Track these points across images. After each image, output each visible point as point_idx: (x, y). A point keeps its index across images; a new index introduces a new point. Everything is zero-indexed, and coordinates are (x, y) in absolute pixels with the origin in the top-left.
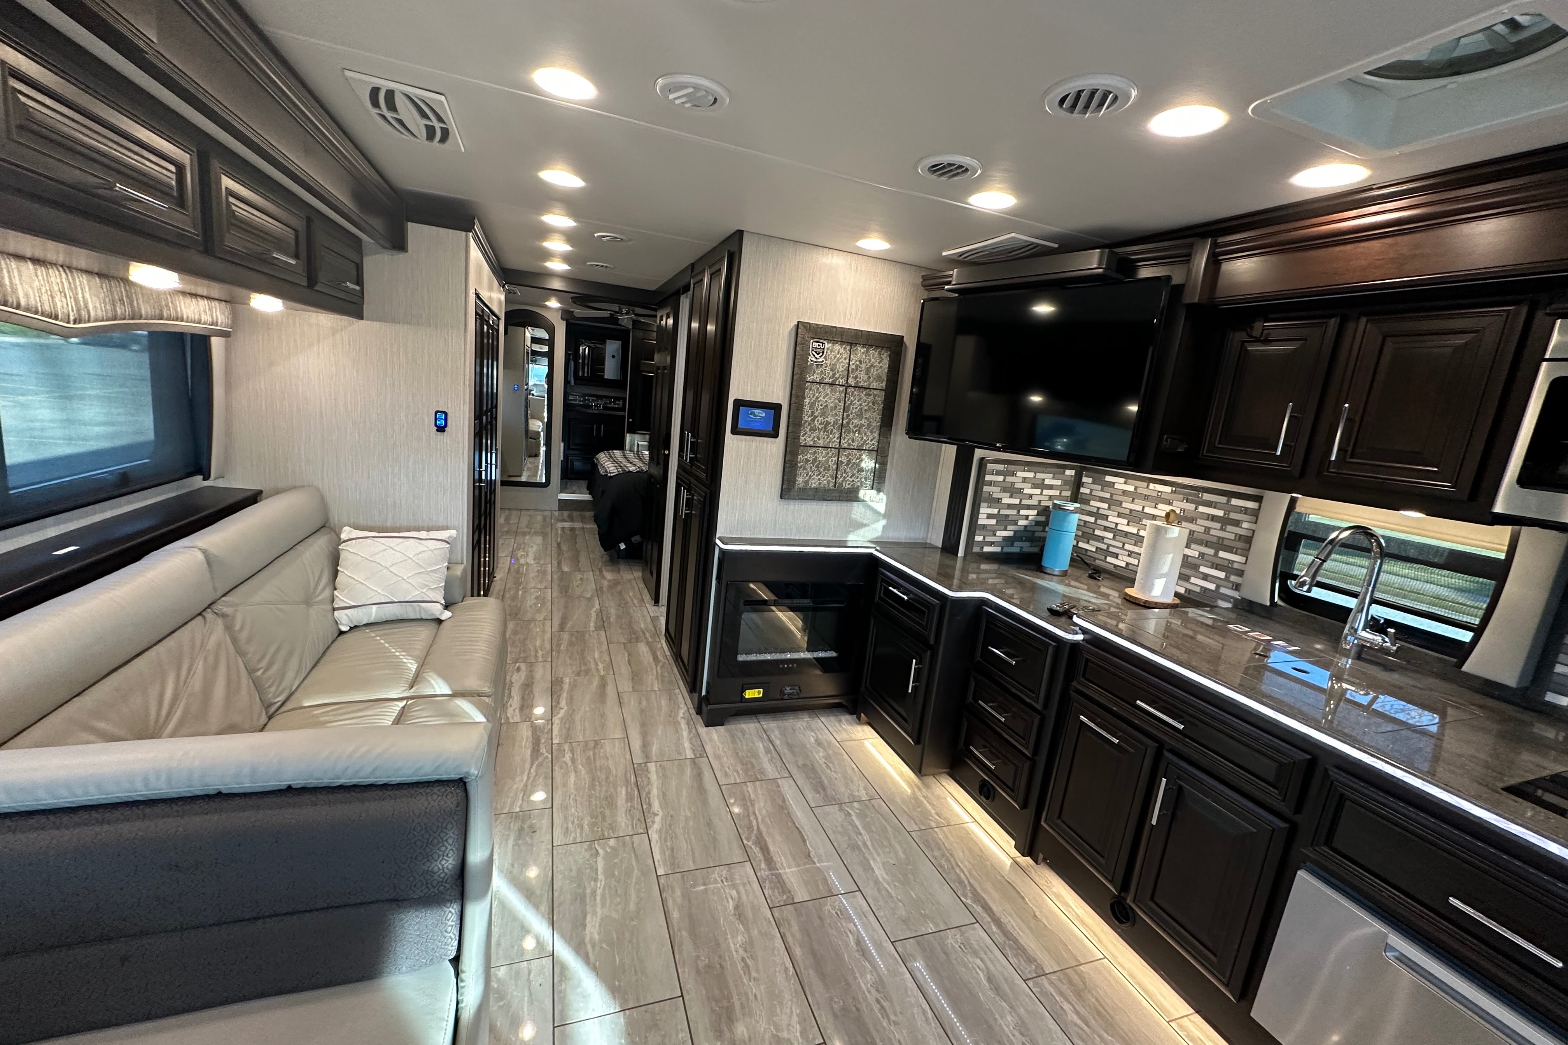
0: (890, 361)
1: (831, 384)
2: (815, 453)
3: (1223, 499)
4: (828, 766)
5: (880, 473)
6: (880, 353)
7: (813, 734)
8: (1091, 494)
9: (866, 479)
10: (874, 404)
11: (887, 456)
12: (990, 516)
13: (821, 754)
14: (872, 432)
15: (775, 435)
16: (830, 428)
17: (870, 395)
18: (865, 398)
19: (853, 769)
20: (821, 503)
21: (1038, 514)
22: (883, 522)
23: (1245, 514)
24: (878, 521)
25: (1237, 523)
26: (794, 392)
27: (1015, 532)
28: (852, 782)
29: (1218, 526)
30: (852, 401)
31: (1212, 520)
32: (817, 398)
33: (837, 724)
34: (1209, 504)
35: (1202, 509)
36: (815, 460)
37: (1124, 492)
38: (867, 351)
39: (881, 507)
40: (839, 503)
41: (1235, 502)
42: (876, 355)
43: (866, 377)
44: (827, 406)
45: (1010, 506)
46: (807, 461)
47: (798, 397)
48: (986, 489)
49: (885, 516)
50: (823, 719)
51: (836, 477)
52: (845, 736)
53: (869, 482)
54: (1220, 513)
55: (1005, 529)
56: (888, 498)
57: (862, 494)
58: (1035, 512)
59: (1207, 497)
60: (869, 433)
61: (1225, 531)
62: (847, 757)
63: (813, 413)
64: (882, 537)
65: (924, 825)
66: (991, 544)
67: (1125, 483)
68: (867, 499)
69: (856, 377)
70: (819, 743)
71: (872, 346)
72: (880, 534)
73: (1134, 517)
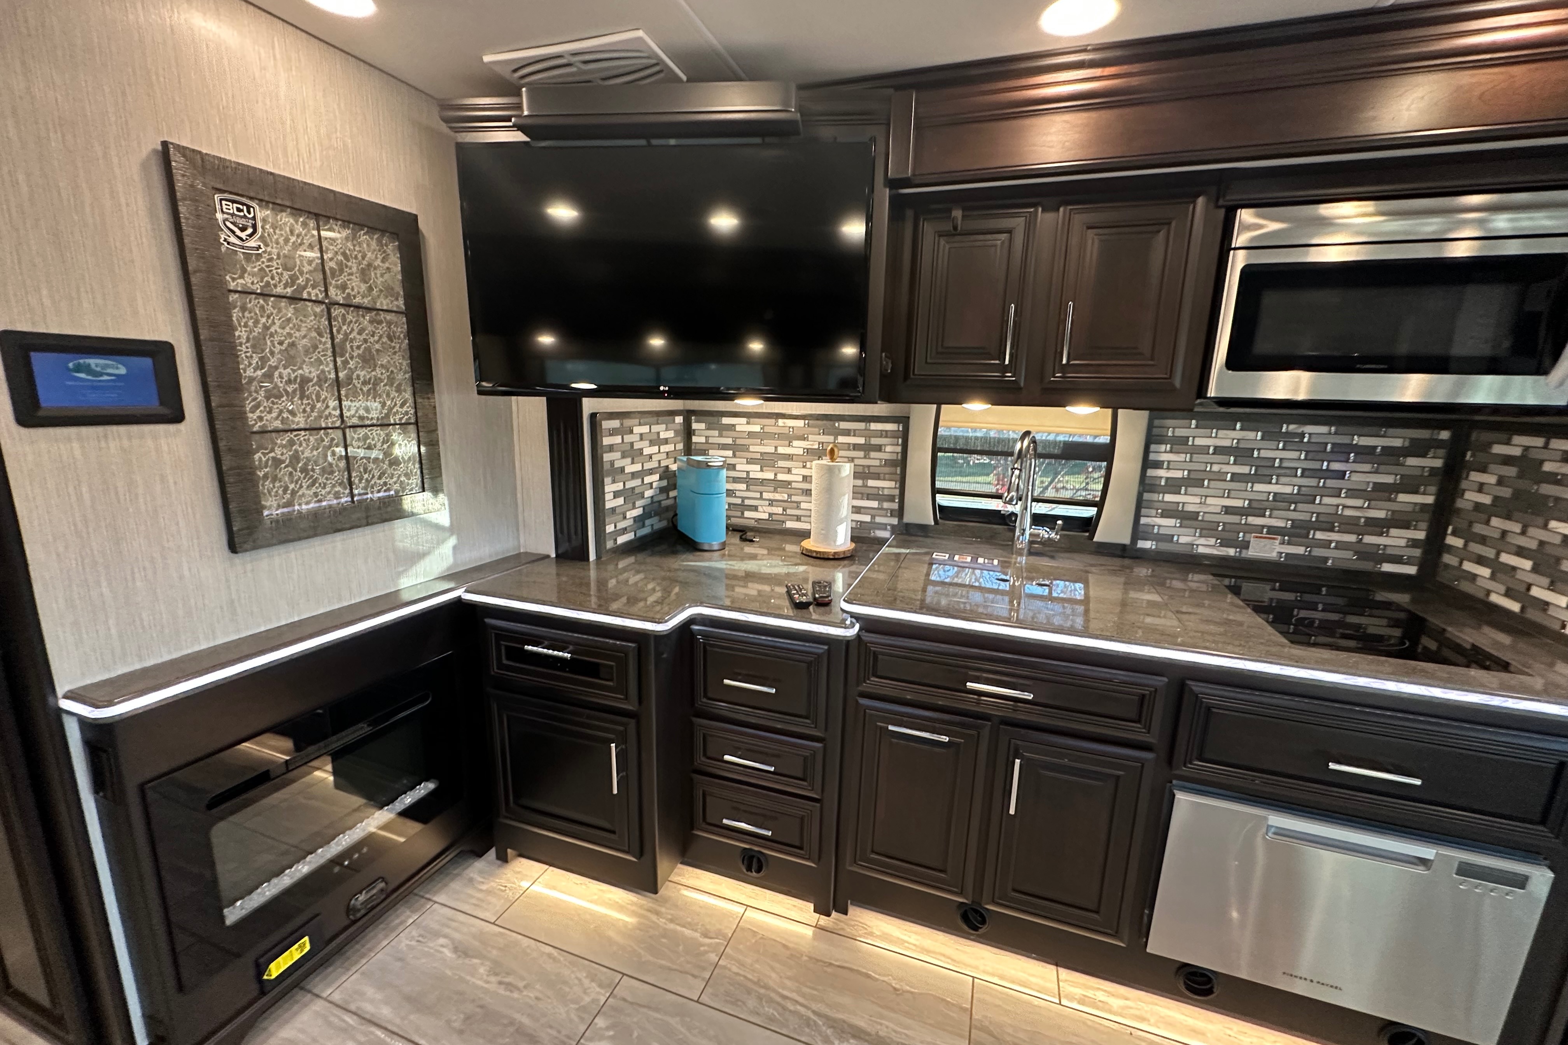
0: (402, 258)
1: (293, 299)
2: (291, 443)
3: (861, 426)
4: (509, 986)
5: (431, 461)
6: (379, 241)
7: (442, 941)
8: (707, 442)
9: (407, 475)
10: (390, 338)
11: (436, 430)
12: (616, 495)
13: (482, 970)
14: (399, 390)
15: (178, 417)
16: (311, 389)
17: (380, 322)
18: (370, 328)
19: (550, 955)
20: (329, 538)
21: (661, 479)
22: (452, 541)
23: (886, 437)
24: (444, 541)
25: (879, 448)
26: (200, 313)
27: (644, 507)
28: (565, 983)
29: (861, 454)
30: (346, 335)
31: (854, 449)
32: (266, 328)
33: (470, 891)
34: (847, 433)
35: (841, 439)
36: (296, 458)
37: (751, 435)
38: (354, 237)
39: (443, 518)
40: (368, 530)
41: (874, 426)
42: (374, 244)
43: (364, 287)
44: (293, 345)
45: (634, 475)
46: (277, 462)
47: (213, 325)
48: (607, 457)
49: (452, 529)
50: (441, 898)
51: (351, 484)
52: (498, 904)
53: (415, 480)
54: (861, 441)
55: (634, 507)
56: (450, 500)
57: (408, 503)
58: (656, 477)
59: (844, 425)
60: (394, 394)
61: (870, 458)
62: (526, 942)
63: (263, 360)
64: (455, 564)
65: (704, 969)
66: (624, 531)
67: (748, 423)
68: (418, 508)
69: (343, 287)
70: (462, 951)
71: (362, 226)
72: (451, 560)
73: (766, 461)
